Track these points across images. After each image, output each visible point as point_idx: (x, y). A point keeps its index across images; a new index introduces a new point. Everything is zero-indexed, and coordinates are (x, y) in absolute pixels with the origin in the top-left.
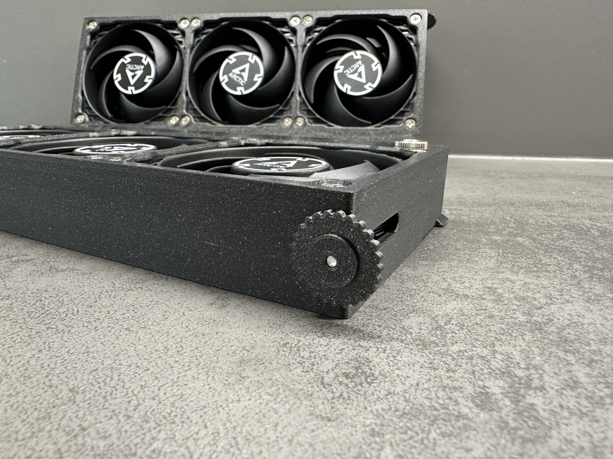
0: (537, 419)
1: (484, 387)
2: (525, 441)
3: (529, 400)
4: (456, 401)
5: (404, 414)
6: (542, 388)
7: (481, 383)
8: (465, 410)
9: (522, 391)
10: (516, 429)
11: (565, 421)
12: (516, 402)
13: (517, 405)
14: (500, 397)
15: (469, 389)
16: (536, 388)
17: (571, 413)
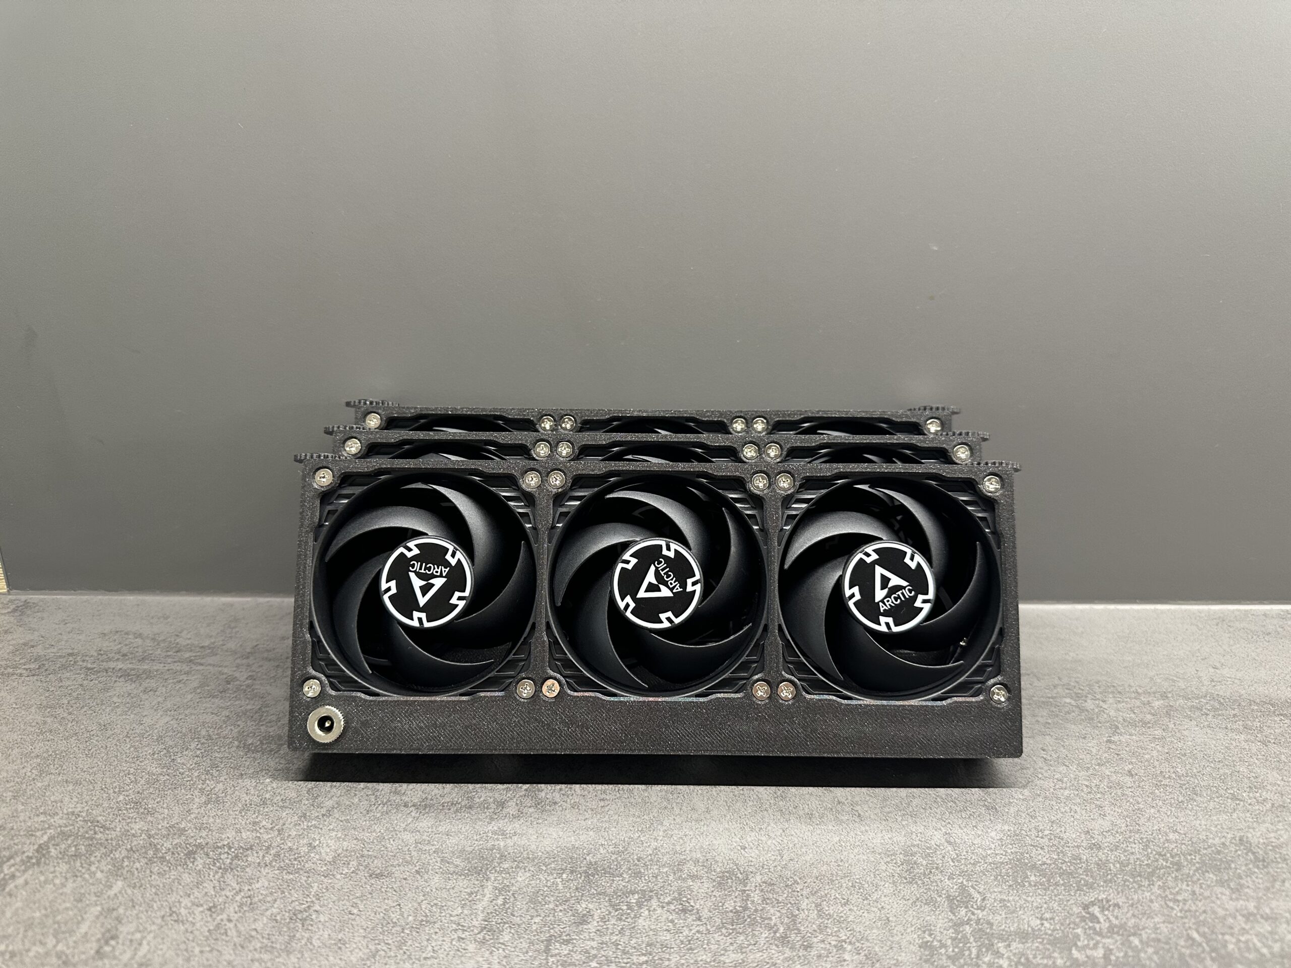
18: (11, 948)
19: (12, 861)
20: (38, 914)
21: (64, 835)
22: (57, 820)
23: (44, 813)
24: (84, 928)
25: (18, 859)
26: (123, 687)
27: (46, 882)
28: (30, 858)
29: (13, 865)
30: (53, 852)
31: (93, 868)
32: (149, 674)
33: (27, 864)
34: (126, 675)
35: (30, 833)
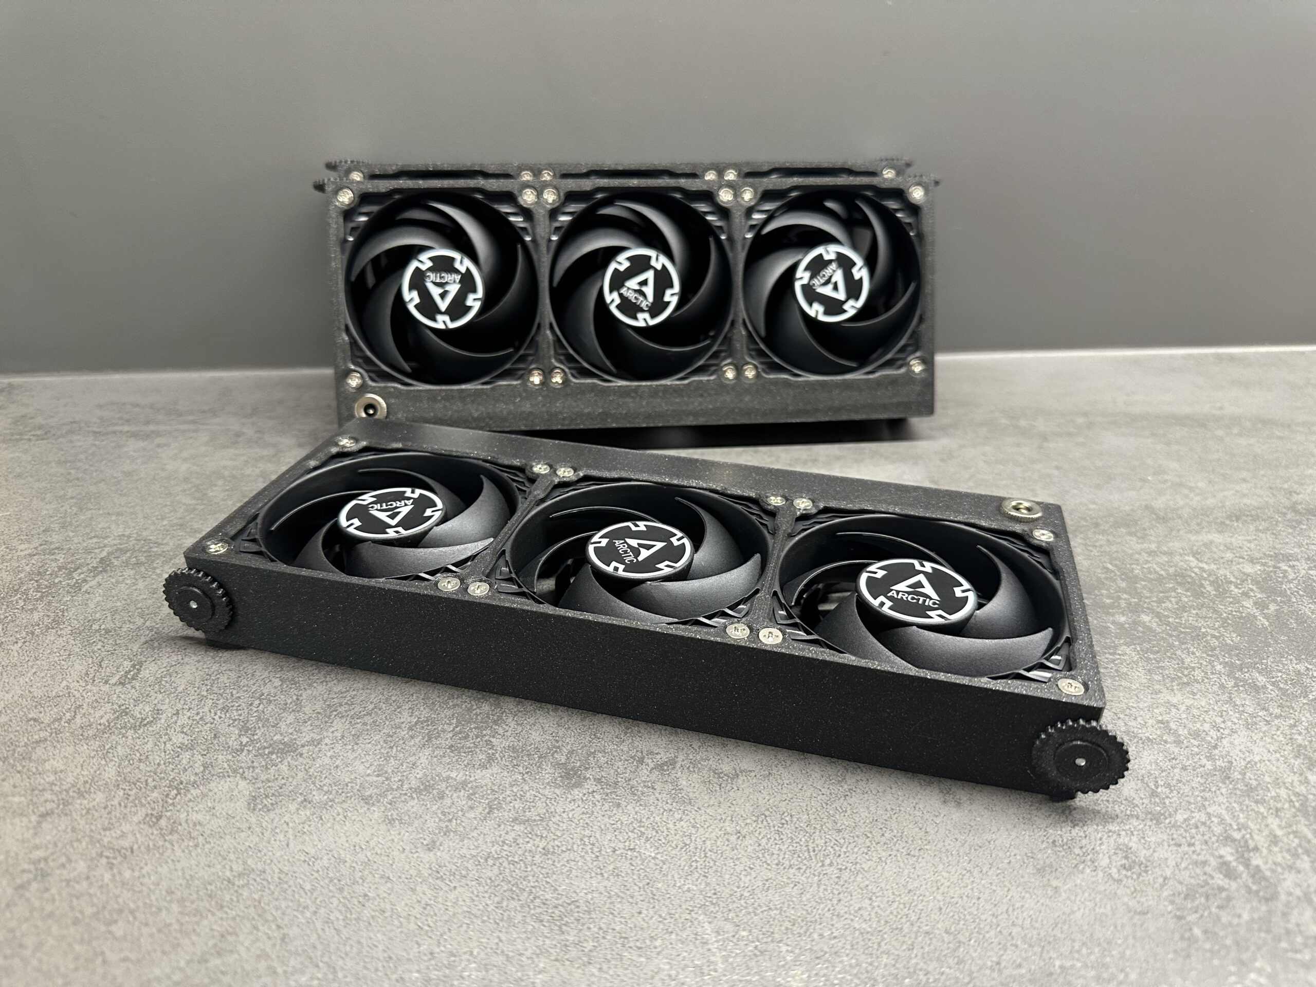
0: (1266, 880)
1: (1221, 857)
2: (1267, 900)
3: (1254, 862)
4: (1210, 875)
5: (1186, 896)
6: (1256, 849)
7: (1217, 854)
8: (1221, 883)
9: (1246, 855)
10: (1257, 891)
11: (1282, 877)
12: (1247, 866)
13: (1249, 869)
14: (1235, 864)
15: (1213, 862)
16: (1253, 850)
17: (1283, 869)
18: (103, 627)
19: (80, 571)
20: (119, 604)
21: (122, 551)
22: (110, 541)
23: (96, 537)
25: (85, 569)
28: (95, 568)
29: (82, 573)
32: (156, 433)
33: (94, 572)
34: (135, 435)
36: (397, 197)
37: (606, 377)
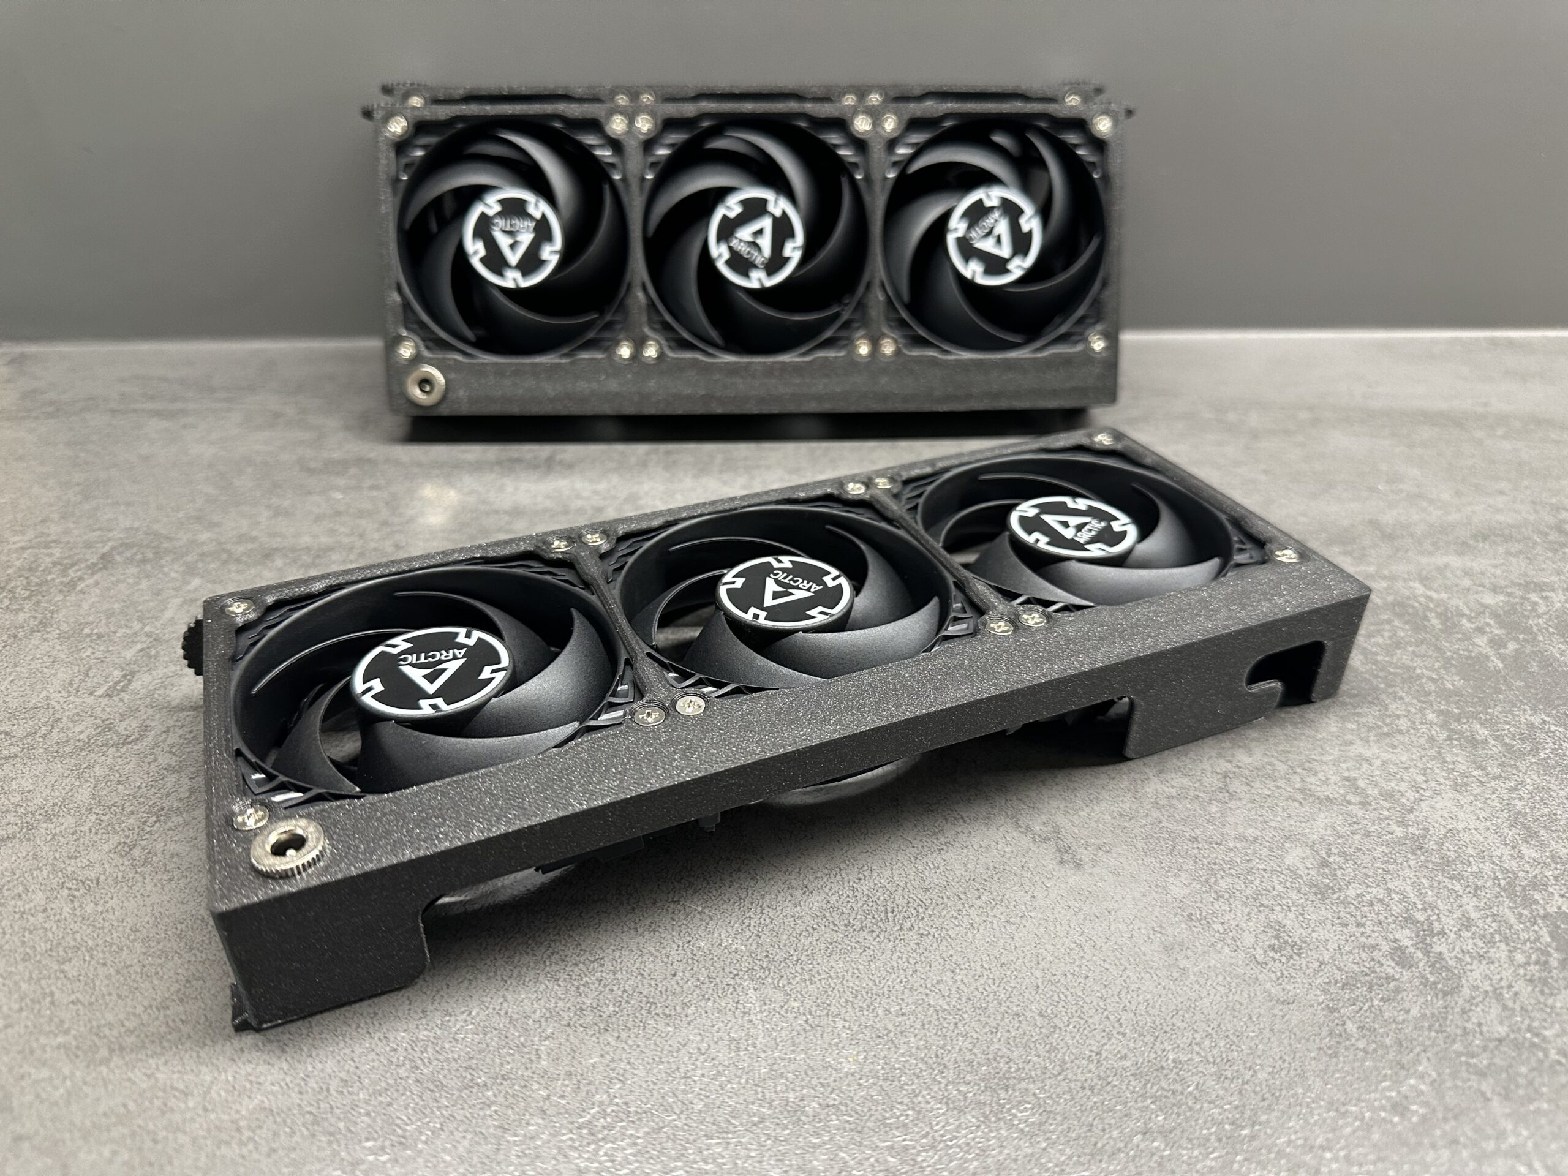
0: (1448, 970)
1: (1396, 941)
2: (1445, 994)
3: (1437, 949)
4: (1379, 962)
5: (1344, 985)
6: (1442, 933)
7: (1392, 937)
8: (1391, 971)
9: (1428, 940)
10: (1435, 983)
11: (1469, 967)
12: (1427, 953)
13: (1428, 957)
14: (1412, 950)
15: (1385, 947)
16: (1438, 934)
17: (1472, 958)
18: (96, 631)
19: (77, 567)
20: (116, 606)
21: (128, 546)
22: (115, 534)
23: (100, 529)
24: (168, 614)
25: (83, 566)
26: (155, 425)
27: (118, 581)
28: (94, 564)
29: (79, 570)
30: (118, 558)
31: (166, 570)
32: (183, 412)
33: (93, 569)
34: (158, 414)
35: (88, 545)
36: (460, 126)
37: (711, 350)
